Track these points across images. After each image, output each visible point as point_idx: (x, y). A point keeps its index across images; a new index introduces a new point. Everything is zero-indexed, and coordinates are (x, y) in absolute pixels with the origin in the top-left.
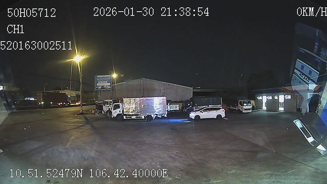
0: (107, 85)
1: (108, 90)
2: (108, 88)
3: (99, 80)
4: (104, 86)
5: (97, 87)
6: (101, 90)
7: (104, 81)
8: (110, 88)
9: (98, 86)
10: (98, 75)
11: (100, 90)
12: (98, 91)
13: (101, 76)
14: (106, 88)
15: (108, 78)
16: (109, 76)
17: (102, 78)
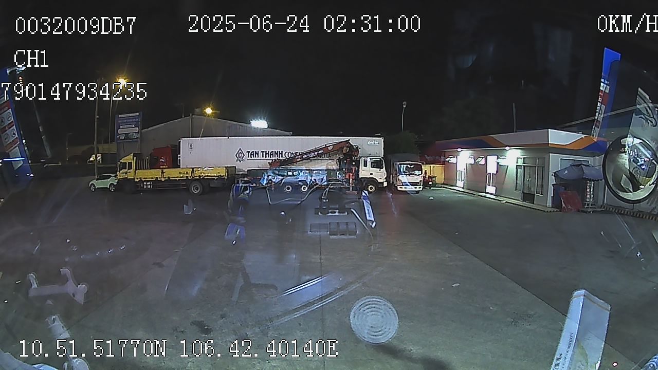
0: (133, 131)
1: (136, 140)
2: (135, 137)
3: (121, 123)
4: (129, 133)
5: (118, 137)
6: (125, 140)
7: (129, 123)
8: (138, 137)
9: (120, 134)
12: (119, 143)
13: (125, 115)
14: (132, 137)
15: (135, 118)
16: (138, 114)
17: (126, 119)
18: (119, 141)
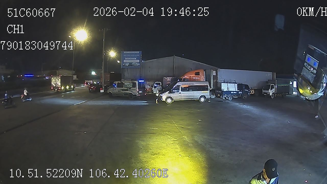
0: (136, 62)
1: (137, 67)
2: (137, 65)
3: (126, 56)
4: (132, 63)
5: (123, 64)
6: (129, 67)
7: (132, 57)
8: (139, 65)
9: (126, 63)
10: (125, 51)
11: (127, 67)
12: (124, 68)
13: (128, 52)
14: (134, 66)
15: (137, 54)
16: (139, 52)
17: (129, 55)
18: (124, 67)
